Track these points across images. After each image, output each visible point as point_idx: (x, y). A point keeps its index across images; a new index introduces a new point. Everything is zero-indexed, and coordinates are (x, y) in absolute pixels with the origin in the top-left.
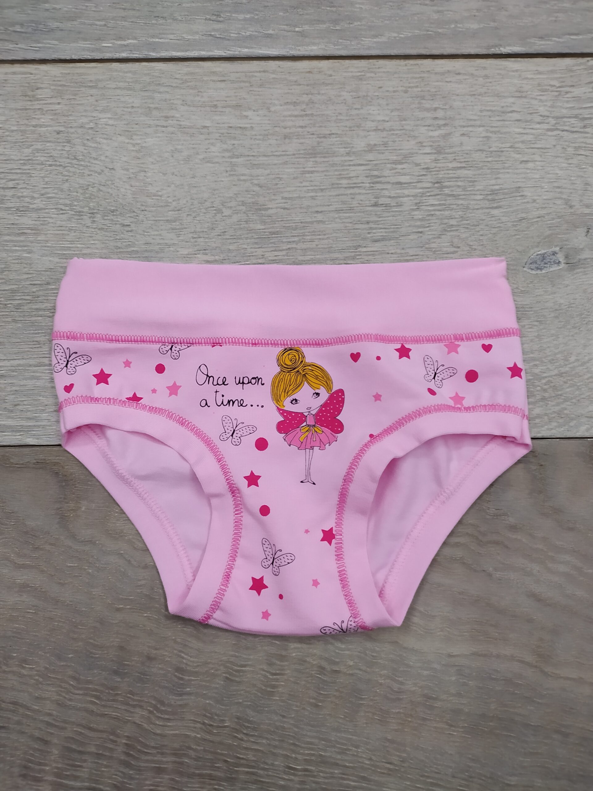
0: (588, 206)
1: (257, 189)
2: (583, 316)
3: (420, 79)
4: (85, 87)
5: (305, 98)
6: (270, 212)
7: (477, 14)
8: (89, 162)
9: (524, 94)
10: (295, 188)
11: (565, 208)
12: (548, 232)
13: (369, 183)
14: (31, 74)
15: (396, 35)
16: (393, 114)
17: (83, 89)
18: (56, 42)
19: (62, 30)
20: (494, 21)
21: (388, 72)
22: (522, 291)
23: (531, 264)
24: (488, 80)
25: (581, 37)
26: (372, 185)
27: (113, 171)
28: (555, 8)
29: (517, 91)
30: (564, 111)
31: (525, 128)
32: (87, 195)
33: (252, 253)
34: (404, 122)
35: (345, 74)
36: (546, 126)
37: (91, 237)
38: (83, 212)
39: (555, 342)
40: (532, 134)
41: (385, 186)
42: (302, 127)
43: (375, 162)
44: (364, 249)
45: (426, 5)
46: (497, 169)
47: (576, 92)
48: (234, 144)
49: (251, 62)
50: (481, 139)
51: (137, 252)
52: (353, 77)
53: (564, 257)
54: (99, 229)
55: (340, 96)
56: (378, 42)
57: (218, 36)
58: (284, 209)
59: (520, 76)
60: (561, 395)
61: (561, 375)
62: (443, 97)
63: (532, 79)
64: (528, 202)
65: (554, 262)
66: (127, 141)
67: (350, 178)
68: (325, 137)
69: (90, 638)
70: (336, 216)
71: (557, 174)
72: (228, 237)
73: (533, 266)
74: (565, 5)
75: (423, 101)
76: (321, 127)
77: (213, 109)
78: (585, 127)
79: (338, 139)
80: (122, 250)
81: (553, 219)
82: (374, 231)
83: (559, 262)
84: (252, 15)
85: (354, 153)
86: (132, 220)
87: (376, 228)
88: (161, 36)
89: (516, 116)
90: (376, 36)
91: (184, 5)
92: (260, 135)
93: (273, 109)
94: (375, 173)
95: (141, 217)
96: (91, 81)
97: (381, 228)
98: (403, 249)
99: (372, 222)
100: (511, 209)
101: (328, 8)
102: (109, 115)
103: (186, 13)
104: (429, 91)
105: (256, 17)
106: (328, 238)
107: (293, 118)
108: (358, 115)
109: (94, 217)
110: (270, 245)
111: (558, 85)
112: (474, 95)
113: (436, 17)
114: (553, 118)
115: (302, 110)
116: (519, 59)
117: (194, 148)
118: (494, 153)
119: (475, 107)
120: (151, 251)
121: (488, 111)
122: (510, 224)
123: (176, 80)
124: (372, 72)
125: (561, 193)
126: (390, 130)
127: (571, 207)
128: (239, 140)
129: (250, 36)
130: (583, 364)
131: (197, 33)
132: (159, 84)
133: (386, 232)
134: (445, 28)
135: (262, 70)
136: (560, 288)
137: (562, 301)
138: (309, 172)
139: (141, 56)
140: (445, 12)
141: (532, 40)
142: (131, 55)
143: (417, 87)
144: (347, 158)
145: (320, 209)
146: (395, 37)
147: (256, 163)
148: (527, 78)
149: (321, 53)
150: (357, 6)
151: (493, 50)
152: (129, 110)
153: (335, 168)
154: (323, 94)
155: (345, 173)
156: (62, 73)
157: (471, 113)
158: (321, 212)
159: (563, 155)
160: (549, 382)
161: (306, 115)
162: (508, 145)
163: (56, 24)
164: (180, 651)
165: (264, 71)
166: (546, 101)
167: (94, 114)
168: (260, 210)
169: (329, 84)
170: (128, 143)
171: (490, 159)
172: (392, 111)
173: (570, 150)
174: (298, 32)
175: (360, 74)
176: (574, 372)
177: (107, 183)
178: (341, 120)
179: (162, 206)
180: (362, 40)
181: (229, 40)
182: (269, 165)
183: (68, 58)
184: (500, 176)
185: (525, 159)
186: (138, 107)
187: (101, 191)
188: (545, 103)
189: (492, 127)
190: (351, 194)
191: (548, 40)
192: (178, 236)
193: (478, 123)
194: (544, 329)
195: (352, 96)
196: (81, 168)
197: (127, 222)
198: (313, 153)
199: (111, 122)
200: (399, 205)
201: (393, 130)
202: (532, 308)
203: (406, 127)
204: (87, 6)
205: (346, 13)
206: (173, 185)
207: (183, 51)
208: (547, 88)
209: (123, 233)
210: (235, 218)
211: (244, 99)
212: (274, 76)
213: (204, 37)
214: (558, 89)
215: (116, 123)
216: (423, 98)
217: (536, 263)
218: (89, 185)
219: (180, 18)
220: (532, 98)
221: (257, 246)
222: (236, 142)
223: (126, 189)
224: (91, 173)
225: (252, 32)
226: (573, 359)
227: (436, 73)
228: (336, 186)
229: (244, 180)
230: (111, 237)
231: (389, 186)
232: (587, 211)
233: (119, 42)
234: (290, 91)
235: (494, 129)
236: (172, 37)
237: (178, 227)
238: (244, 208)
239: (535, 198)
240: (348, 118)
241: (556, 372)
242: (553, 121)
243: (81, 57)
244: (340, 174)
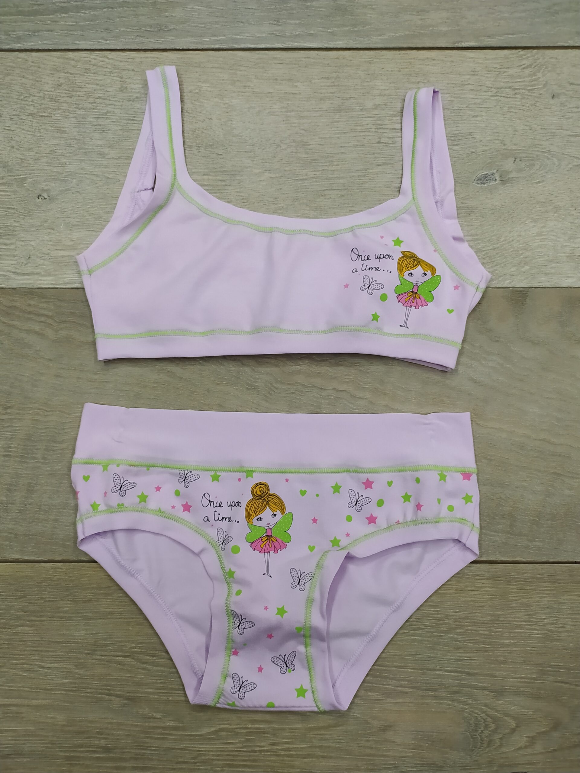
0: (515, 145)
1: (303, 132)
2: (510, 213)
3: (409, 63)
4: (192, 66)
5: (334, 75)
6: (311, 146)
7: (447, 21)
8: (196, 114)
9: (476, 73)
10: (327, 132)
11: (501, 146)
12: (489, 161)
13: (375, 129)
14: (158, 58)
15: (393, 34)
16: (391, 85)
17: (191, 68)
18: (173, 38)
19: (177, 30)
20: (458, 25)
21: (388, 58)
22: (471, 197)
23: (478, 180)
24: (454, 64)
25: (515, 36)
26: (377, 130)
27: (211, 120)
28: (499, 17)
29: (471, 71)
30: (502, 84)
31: (476, 95)
32: (195, 136)
33: (299, 172)
34: (398, 91)
35: (360, 60)
36: (490, 94)
37: (197, 161)
38: (192, 146)
39: (491, 229)
40: (481, 99)
41: (385, 131)
42: (332, 93)
43: (379, 116)
44: (371, 171)
45: (413, 15)
46: (458, 121)
47: (510, 72)
48: (288, 104)
49: (299, 51)
50: (447, 102)
51: (227, 171)
52: (365, 62)
53: (499, 176)
54: (203, 157)
55: (357, 74)
56: (382, 39)
57: (278, 34)
58: (320, 145)
59: (474, 61)
60: (494, 262)
61: (494, 249)
62: (424, 75)
63: (482, 63)
64: (477, 142)
65: (492, 179)
66: (220, 101)
67: (363, 125)
68: (347, 100)
69: (201, 400)
70: (354, 149)
71: (496, 124)
72: (284, 162)
73: (479, 182)
74: (505, 15)
75: (410, 77)
76: (344, 93)
77: (275, 81)
78: (515, 94)
79: (355, 101)
80: (217, 170)
81: (493, 153)
82: (378, 159)
83: (496, 179)
84: (300, 21)
85: (365, 110)
86: (223, 151)
87: (379, 157)
88: (241, 34)
89: (470, 87)
90: (380, 35)
91: (255, 14)
92: (305, 98)
93: (313, 81)
94: (379, 122)
95: (229, 149)
96: (196, 63)
97: (382, 158)
98: (396, 170)
99: (376, 153)
100: (466, 146)
101: (350, 17)
102: (208, 85)
103: (257, 20)
104: (414, 71)
105: (303, 22)
106: (348, 163)
107: (326, 88)
108: (368, 86)
109: (199, 149)
110: (311, 168)
111: (499, 67)
112: (444, 73)
113: (420, 23)
114: (495, 88)
115: (332, 83)
116: (474, 51)
117: (262, 106)
118: (456, 111)
119: (444, 81)
120: (235, 171)
121: (452, 84)
122: (465, 156)
123: (251, 63)
124: (377, 58)
125: (498, 136)
126: (389, 96)
127: (504, 145)
128: (292, 101)
129: (299, 34)
130: (510, 242)
131: (264, 32)
132: (240, 65)
133: (385, 160)
134: (426, 30)
135: (306, 57)
136: (495, 196)
137: (497, 204)
138: (336, 122)
139: (228, 47)
140: (426, 20)
141: (483, 38)
142: (222, 46)
143: (407, 68)
144: (360, 113)
145: (343, 145)
146: (393, 36)
147: (302, 115)
148: (478, 63)
149: (344, 46)
150: (369, 15)
151: (456, 44)
152: (221, 81)
153: (353, 119)
154: (346, 72)
155: (360, 122)
156: (177, 58)
157: (441, 85)
158: (344, 147)
159: (500, 112)
160: (487, 254)
161: (335, 86)
162: (465, 106)
163: (173, 26)
164: (256, 408)
165: (308, 58)
166: (491, 77)
167: (198, 84)
168: (305, 145)
169: (351, 66)
170: (221, 103)
171: (453, 114)
172: (390, 84)
173: (506, 109)
174: (329, 32)
175: (369, 60)
176: (502, 248)
177: (208, 128)
178: (357, 89)
179: (242, 143)
180: (371, 38)
181: (285, 37)
182: (310, 117)
183: (181, 48)
184: (459, 125)
185: (475, 115)
186: (227, 80)
187: (203, 132)
188: (490, 79)
189: (455, 94)
190: (363, 136)
191: (493, 38)
192: (253, 161)
193: (446, 91)
194: (485, 221)
195: (364, 73)
196: (191, 118)
197: (220, 153)
198: (339, 110)
199: (209, 89)
200: (394, 143)
201: (391, 95)
202: (477, 208)
203: (399, 94)
204: (193, 15)
205: (361, 20)
206: (249, 130)
207: (255, 44)
208: (492, 69)
209: (217, 159)
210: (289, 150)
211: (295, 75)
212: (313, 60)
213: (269, 35)
214: (499, 70)
215: (212, 90)
216: (410, 75)
217: (481, 180)
218: (196, 129)
219: (253, 23)
220: (482, 76)
221: (303, 168)
222: (289, 102)
223: (219, 132)
224: (197, 121)
225: (300, 32)
226: (502, 239)
227: (419, 59)
228: (354, 130)
229: (295, 126)
230: (210, 162)
231: (388, 131)
232: (515, 147)
233: (214, 38)
234: (324, 70)
235: (456, 95)
236: (248, 35)
237: (252, 156)
238: (294, 144)
239: (482, 139)
240: (362, 88)
241: (491, 247)
242: (495, 91)
243: (189, 48)
244: (356, 123)
